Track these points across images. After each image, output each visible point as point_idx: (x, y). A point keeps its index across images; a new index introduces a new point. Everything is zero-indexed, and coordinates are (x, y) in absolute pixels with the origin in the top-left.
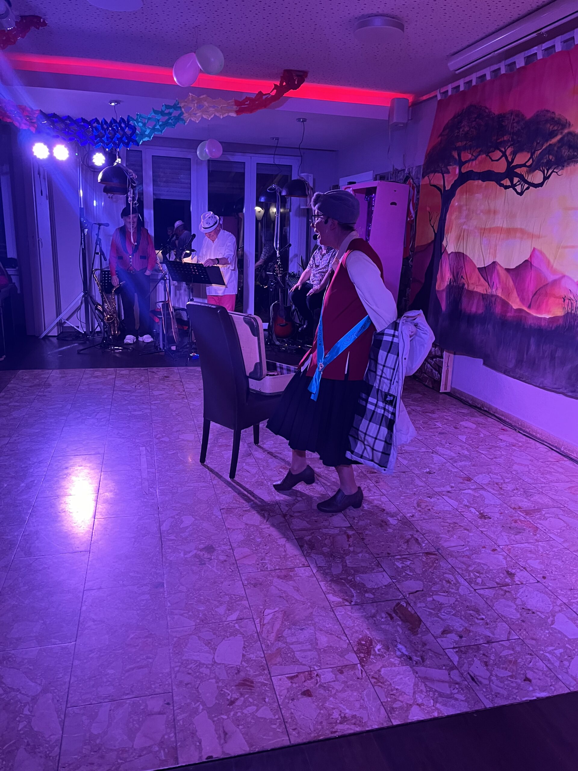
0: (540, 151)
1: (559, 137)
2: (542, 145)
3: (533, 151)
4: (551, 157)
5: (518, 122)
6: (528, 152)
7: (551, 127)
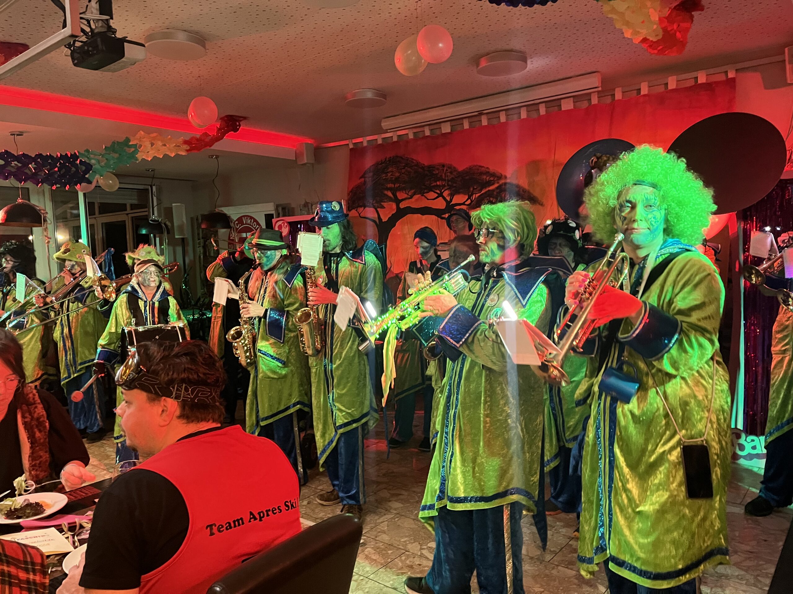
0: (479, 194)
1: (496, 185)
2: (481, 190)
3: (470, 194)
4: (491, 199)
5: (451, 173)
6: (465, 194)
7: (488, 178)
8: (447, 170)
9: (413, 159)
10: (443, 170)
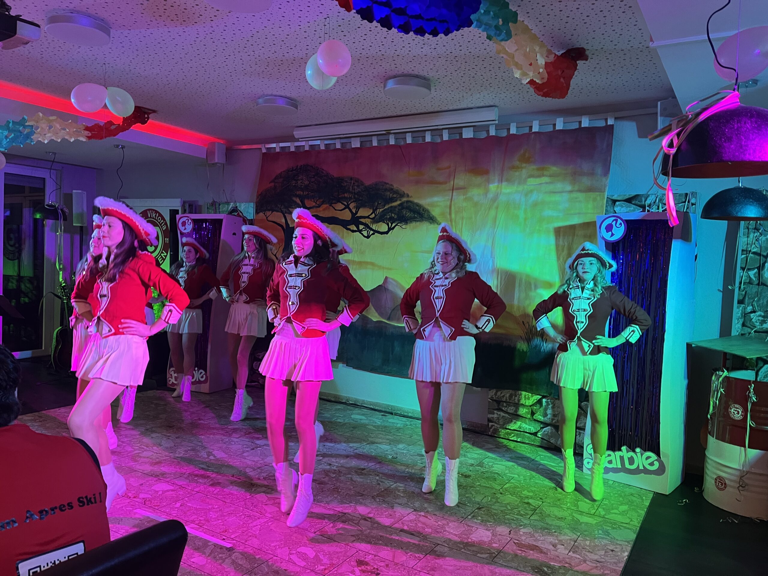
0: (383, 209)
1: (398, 202)
2: (384, 206)
3: (375, 208)
4: (393, 215)
5: (358, 186)
6: (370, 208)
7: (391, 195)
8: (354, 183)
9: (323, 169)
10: (351, 183)
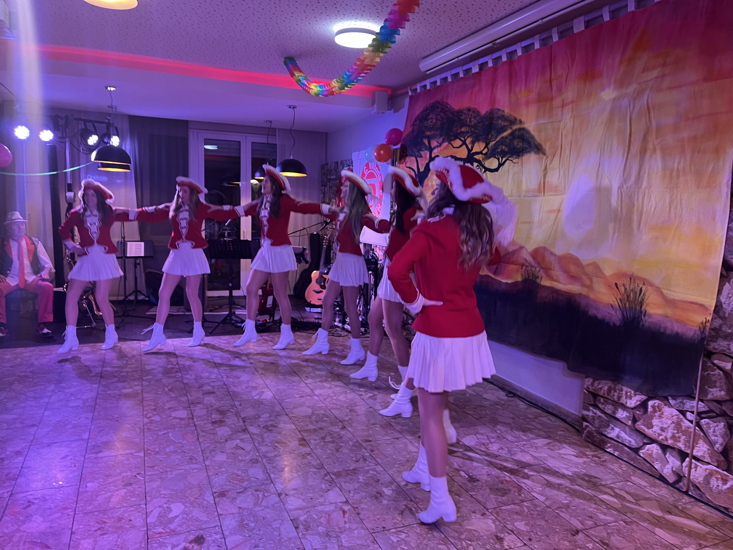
0: (495, 142)
2: (496, 137)
3: (488, 141)
4: (504, 147)
5: (475, 117)
6: (484, 142)
7: (502, 124)
8: (472, 115)
9: (448, 104)
